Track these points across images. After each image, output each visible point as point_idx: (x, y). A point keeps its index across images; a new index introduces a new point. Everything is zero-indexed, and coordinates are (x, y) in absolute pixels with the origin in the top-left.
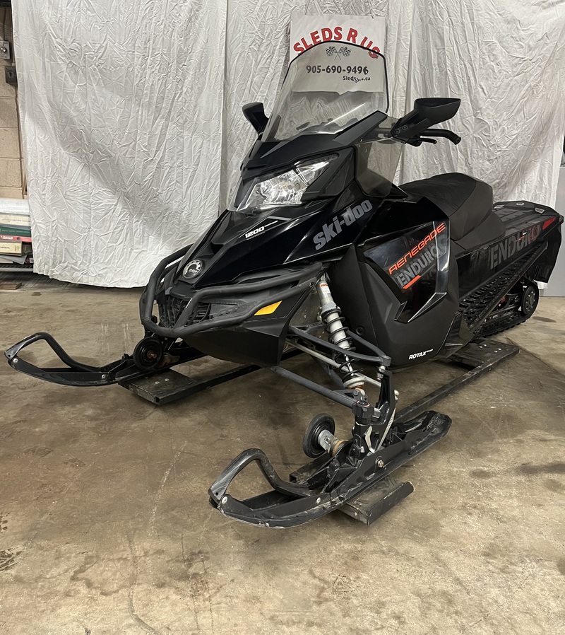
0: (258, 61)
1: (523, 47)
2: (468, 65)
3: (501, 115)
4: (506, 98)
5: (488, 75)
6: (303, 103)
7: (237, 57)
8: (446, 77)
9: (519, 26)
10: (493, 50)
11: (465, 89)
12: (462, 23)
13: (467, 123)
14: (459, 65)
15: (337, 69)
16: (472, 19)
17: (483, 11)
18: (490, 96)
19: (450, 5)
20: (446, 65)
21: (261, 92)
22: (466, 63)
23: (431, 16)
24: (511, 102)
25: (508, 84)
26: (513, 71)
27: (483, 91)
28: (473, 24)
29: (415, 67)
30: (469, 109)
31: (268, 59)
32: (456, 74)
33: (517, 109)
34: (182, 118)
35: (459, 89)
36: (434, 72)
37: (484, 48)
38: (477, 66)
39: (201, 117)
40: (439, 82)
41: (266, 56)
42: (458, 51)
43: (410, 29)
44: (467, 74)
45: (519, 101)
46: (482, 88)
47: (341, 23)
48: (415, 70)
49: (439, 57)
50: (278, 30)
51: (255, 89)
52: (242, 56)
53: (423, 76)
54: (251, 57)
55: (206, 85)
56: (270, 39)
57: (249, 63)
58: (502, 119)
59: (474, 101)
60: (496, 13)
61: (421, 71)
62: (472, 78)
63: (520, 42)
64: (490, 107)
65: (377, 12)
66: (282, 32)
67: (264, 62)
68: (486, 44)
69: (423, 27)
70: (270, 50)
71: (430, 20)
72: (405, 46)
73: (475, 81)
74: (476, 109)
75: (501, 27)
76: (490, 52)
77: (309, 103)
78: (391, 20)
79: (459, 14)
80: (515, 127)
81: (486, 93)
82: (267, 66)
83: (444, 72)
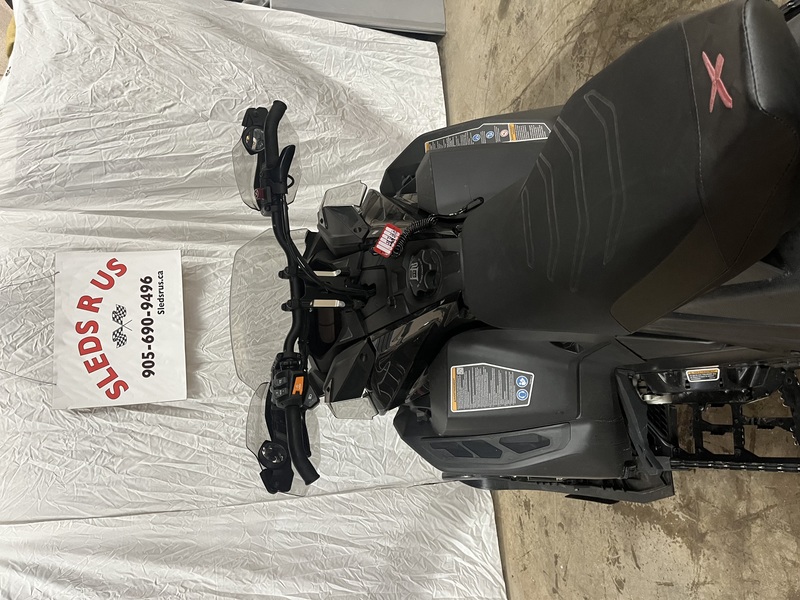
0: (140, 455)
1: (99, 50)
2: (130, 128)
3: (203, 83)
4: (180, 76)
5: (143, 99)
6: (205, 375)
7: (135, 491)
8: (149, 159)
9: (66, 54)
10: (104, 92)
11: (167, 132)
12: (64, 136)
13: (219, 131)
14: (130, 141)
15: (147, 325)
16: (56, 121)
17: (44, 104)
18: (176, 98)
19: (33, 155)
20: (131, 160)
21: (192, 444)
22: (126, 131)
23: (53, 182)
24: (184, 68)
25: (157, 71)
26: (137, 64)
27: (169, 107)
28: (63, 120)
29: (136, 206)
30: (198, 128)
31: (135, 439)
32: (145, 144)
33: (193, 61)
34: (244, 575)
35: (168, 141)
36: (143, 177)
37: (100, 104)
38: (130, 116)
39: (237, 540)
40: (158, 170)
41: (131, 442)
42: (108, 141)
43: (74, 214)
44: (144, 129)
45: (181, 57)
46: (165, 108)
47: (67, 323)
48: (141, 205)
49: (119, 170)
50: (85, 428)
51: (188, 456)
52: (134, 483)
53: (148, 194)
54: (133, 468)
55: (186, 541)
56: (100, 439)
57: (144, 469)
58: (210, 82)
59: (185, 119)
60: (45, 86)
61: (142, 197)
62: (150, 122)
63: (91, 53)
64: (193, 98)
65: (48, 266)
66: (89, 420)
67: (140, 444)
68: (96, 101)
69: (70, 196)
70: (120, 437)
71: (59, 184)
72: (102, 222)
73: (154, 117)
74: (196, 117)
75: (68, 78)
76: (108, 95)
77: (204, 366)
78: (60, 243)
79: (49, 141)
80: (220, 64)
81: (171, 103)
82: (149, 439)
83: (142, 163)
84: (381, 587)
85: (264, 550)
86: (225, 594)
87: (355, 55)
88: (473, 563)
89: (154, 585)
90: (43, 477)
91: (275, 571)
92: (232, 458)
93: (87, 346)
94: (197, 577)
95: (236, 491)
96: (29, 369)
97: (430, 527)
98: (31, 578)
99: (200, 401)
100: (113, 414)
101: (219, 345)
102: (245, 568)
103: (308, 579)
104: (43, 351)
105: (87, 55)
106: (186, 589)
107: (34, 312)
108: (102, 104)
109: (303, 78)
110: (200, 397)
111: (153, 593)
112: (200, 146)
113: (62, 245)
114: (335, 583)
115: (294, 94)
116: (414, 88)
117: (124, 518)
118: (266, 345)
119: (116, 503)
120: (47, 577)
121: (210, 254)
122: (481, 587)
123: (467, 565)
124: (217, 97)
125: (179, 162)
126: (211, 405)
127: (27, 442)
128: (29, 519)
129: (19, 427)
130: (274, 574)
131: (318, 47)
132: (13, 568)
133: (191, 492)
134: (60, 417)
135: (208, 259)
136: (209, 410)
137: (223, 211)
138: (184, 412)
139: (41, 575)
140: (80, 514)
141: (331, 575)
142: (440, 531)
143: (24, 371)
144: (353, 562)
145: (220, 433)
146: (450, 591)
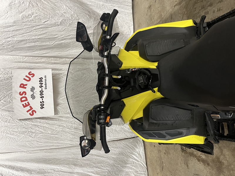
0: (40, 132)
1: (24, 2)
2: (34, 28)
3: (57, 13)
4: (50, 11)
5: (38, 19)
6: (60, 108)
7: (39, 143)
8: (40, 39)
9: (13, 3)
10: (26, 16)
11: (46, 30)
12: (13, 31)
13: (62, 29)
14: (34, 33)
15: (41, 93)
16: (10, 26)
17: (6, 20)
18: (49, 18)
19: (3, 38)
20: (35, 39)
21: (56, 129)
22: (33, 29)
23: (10, 46)
24: (51, 8)
25: (42, 9)
26: (36, 7)
27: (47, 21)
28: (13, 26)
29: (37, 54)
30: (56, 28)
31: (39, 128)
32: (39, 34)
33: (54, 6)
34: (72, 167)
35: (46, 32)
36: (39, 44)
37: (24, 20)
38: (34, 24)
39: (70, 157)
40: (43, 42)
41: (37, 129)
42: (27, 33)
43: (17, 56)
44: (39, 29)
45: (50, 5)
46: (45, 22)
47: (16, 92)
48: (38, 54)
49: (31, 42)
50: (23, 124)
51: (55, 132)
52: (38, 141)
53: (41, 50)
54: (38, 136)
55: (55, 157)
56: (28, 128)
57: (41, 137)
58: (59, 13)
59: (52, 25)
60: (7, 14)
61: (38, 51)
62: (41, 26)
63: (21, 3)
64: (54, 18)
65: (10, 74)
66: (25, 122)
67: (40, 129)
68: (23, 19)
69: (16, 50)
70: (34, 127)
71: (12, 47)
72: (26, 59)
73: (42, 25)
74: (55, 25)
75: (14, 12)
76: (27, 17)
77: (59, 105)
78: (13, 66)
79: (8, 32)
80: (63, 7)
81: (47, 20)
82: (43, 128)
83: (38, 40)
84: (112, 169)
85: (78, 159)
86: (66, 172)
87: (105, 5)
88: (138, 161)
89: (45, 170)
90: (11, 140)
91: (81, 165)
92: (68, 133)
93: (23, 99)
94: (58, 168)
95: (69, 142)
96: (5, 107)
97: (126, 151)
98: (8, 169)
99: (58, 116)
100: (32, 120)
101: (64, 99)
102: (72, 165)
103: (91, 167)
104: (9, 101)
105: (20, 4)
106: (55, 171)
107: (6, 89)
108: (25, 20)
109: (89, 12)
110: (58, 115)
111: (45, 173)
112: (57, 34)
113: (14, 67)
114: (99, 168)
115: (86, 17)
116: (124, 16)
117: (36, 151)
118: (78, 98)
119: (33, 147)
120: (13, 169)
121: (61, 70)
122: (140, 168)
123: (136, 162)
124: (62, 18)
125: (50, 39)
126: (62, 117)
127: (6, 129)
128: (7, 152)
129: (3, 124)
130: (81, 166)
131: (94, 2)
132: (3, 167)
133: (56, 143)
134: (15, 121)
135: (60, 71)
136: (61, 118)
137: (64, 56)
138: (54, 119)
139: (11, 168)
140: (23, 150)
141: (97, 166)
142: (129, 152)
143: (4, 108)
144: (104, 162)
145: (64, 125)
146: (131, 169)
